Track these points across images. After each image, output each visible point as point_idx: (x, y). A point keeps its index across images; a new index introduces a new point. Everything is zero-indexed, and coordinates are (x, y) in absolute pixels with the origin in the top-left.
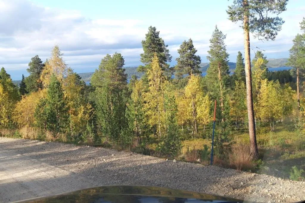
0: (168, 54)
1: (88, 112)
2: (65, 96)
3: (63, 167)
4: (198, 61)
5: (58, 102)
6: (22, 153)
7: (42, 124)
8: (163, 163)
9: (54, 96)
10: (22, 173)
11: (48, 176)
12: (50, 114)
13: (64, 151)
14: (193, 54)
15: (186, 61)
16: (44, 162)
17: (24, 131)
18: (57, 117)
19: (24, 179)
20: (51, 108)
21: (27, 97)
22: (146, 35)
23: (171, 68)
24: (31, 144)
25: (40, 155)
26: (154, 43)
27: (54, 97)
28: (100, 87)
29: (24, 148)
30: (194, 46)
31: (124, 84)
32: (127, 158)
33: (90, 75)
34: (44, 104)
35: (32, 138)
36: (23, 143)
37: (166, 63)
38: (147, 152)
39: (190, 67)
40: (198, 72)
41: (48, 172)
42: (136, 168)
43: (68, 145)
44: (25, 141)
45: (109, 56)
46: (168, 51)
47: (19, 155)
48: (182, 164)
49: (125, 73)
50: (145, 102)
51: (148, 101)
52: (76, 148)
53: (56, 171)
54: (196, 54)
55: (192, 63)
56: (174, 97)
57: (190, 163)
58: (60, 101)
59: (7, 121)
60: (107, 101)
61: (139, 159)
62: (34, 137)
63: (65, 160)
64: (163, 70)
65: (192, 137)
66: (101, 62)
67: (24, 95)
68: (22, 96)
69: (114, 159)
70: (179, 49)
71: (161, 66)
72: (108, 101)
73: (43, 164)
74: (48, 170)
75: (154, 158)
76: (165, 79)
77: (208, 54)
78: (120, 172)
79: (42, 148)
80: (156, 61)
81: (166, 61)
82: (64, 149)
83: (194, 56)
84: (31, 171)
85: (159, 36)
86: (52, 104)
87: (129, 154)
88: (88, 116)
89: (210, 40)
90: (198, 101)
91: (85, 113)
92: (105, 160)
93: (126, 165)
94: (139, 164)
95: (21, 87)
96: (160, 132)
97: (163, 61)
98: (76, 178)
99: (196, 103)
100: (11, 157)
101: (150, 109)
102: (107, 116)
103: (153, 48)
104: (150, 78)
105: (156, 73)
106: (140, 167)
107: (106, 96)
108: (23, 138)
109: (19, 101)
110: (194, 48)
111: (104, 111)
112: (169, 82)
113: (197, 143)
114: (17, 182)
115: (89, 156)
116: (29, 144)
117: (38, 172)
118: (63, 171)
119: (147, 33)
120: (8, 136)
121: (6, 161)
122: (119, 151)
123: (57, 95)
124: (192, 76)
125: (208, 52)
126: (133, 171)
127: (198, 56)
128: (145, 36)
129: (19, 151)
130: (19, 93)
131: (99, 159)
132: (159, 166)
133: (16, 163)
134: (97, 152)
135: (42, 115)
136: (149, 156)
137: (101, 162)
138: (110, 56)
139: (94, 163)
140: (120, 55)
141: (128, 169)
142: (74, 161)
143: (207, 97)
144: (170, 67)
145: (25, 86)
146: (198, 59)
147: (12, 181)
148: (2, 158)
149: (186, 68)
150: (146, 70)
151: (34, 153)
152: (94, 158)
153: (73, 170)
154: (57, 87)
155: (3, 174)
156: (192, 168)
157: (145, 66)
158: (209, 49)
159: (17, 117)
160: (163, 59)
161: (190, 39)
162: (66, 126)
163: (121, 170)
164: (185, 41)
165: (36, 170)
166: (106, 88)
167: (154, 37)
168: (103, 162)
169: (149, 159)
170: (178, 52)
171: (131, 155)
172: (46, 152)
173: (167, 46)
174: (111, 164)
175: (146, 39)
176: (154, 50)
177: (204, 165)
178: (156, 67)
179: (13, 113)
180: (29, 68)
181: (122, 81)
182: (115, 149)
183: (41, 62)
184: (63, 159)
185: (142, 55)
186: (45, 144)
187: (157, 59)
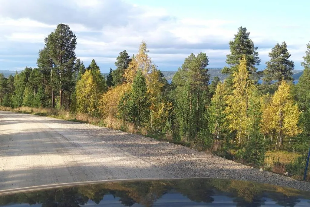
0: (257, 57)
1: (168, 109)
2: (148, 92)
3: (145, 159)
4: (291, 67)
5: (141, 96)
6: (106, 140)
7: (124, 117)
8: (248, 171)
9: (137, 90)
10: (106, 159)
11: (131, 165)
12: (132, 107)
13: (144, 143)
14: (285, 58)
15: (277, 66)
16: (127, 151)
17: (108, 121)
18: (138, 111)
19: (109, 165)
20: (134, 101)
21: (113, 90)
22: (235, 35)
23: (259, 72)
24: (114, 133)
25: (122, 144)
26: (242, 44)
27: (138, 92)
28: (181, 86)
29: (108, 137)
30: (287, 50)
31: (206, 85)
32: (208, 159)
33: (172, 73)
34: (128, 97)
35: (115, 128)
36: (107, 131)
37: (253, 66)
38: (229, 157)
39: (280, 72)
40: (290, 79)
41: (131, 161)
42: (218, 172)
43: (149, 138)
44: (109, 130)
45: (193, 56)
46: (257, 53)
47: (103, 142)
48: (270, 174)
49: (208, 73)
50: (227, 105)
51: (230, 105)
52: (155, 143)
53: (138, 162)
54: (290, 59)
55: (283, 69)
56: (259, 103)
57: (278, 175)
58: (143, 95)
59: (94, 110)
60: (187, 100)
61: (221, 162)
62: (117, 127)
63: (146, 152)
64: (249, 73)
65: (276, 148)
66: (184, 61)
67: (110, 87)
68: (109, 88)
69: (195, 159)
70: (271, 52)
71: (248, 69)
72: (189, 100)
73: (126, 153)
74: (130, 159)
75: (237, 164)
76: (252, 84)
77: (303, 60)
78: (201, 172)
79: (124, 138)
80: (244, 62)
81: (254, 64)
82: (144, 141)
83: (286, 60)
84: (115, 159)
85: (249, 37)
86: (136, 98)
87: (210, 156)
88: (168, 113)
89: (307, 45)
90: (287, 110)
91: (165, 110)
92: (185, 158)
93: (207, 166)
94: (221, 168)
95: (107, 79)
96: (240, 138)
97: (251, 64)
98: (158, 171)
99: (284, 112)
100: (96, 142)
101: (231, 112)
102: (186, 115)
103: (241, 49)
104: (235, 80)
105: (242, 76)
106: (222, 170)
107: (187, 95)
108: (107, 127)
109: (106, 92)
110: (288, 52)
111: (183, 110)
112: (256, 87)
113: (281, 155)
114: (102, 167)
115: (169, 151)
116: (112, 133)
117: (121, 160)
118: (144, 162)
119: (236, 34)
120: (94, 124)
121: (92, 145)
122: (199, 151)
123: (140, 89)
124: (284, 82)
125: (304, 57)
126: (215, 174)
127: (291, 61)
128: (234, 37)
129: (103, 138)
130: (106, 85)
131: (179, 156)
132: (244, 173)
133: (101, 149)
134: (177, 149)
135: (125, 107)
136: (231, 161)
137: (181, 159)
138: (195, 55)
139: (174, 159)
140: (204, 54)
141: (209, 170)
142: (155, 155)
143: (296, 107)
144: (257, 71)
145: (112, 79)
146: (291, 64)
147: (97, 165)
148: (89, 143)
149: (277, 73)
150: (231, 73)
151: (117, 142)
152: (173, 155)
153: (154, 163)
154: (142, 82)
155: (89, 158)
156: (282, 180)
157: (230, 68)
158: (305, 55)
159: (102, 107)
160: (250, 62)
161: (284, 43)
162: (147, 121)
163: (203, 171)
164: (278, 44)
165: (119, 158)
166: (187, 88)
167: (243, 37)
168: (183, 159)
169: (231, 164)
170: (269, 56)
171: (212, 157)
172: (129, 143)
173: (257, 48)
174: (192, 163)
175: (234, 40)
176: (242, 52)
177: (296, 179)
178: (243, 69)
179: (99, 103)
180: (117, 61)
181: (204, 81)
182: (195, 148)
183: (128, 57)
184: (144, 151)
185: (228, 56)
186: (127, 135)
187: (245, 61)
